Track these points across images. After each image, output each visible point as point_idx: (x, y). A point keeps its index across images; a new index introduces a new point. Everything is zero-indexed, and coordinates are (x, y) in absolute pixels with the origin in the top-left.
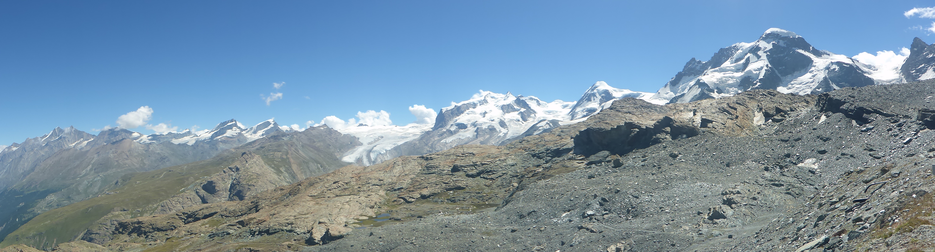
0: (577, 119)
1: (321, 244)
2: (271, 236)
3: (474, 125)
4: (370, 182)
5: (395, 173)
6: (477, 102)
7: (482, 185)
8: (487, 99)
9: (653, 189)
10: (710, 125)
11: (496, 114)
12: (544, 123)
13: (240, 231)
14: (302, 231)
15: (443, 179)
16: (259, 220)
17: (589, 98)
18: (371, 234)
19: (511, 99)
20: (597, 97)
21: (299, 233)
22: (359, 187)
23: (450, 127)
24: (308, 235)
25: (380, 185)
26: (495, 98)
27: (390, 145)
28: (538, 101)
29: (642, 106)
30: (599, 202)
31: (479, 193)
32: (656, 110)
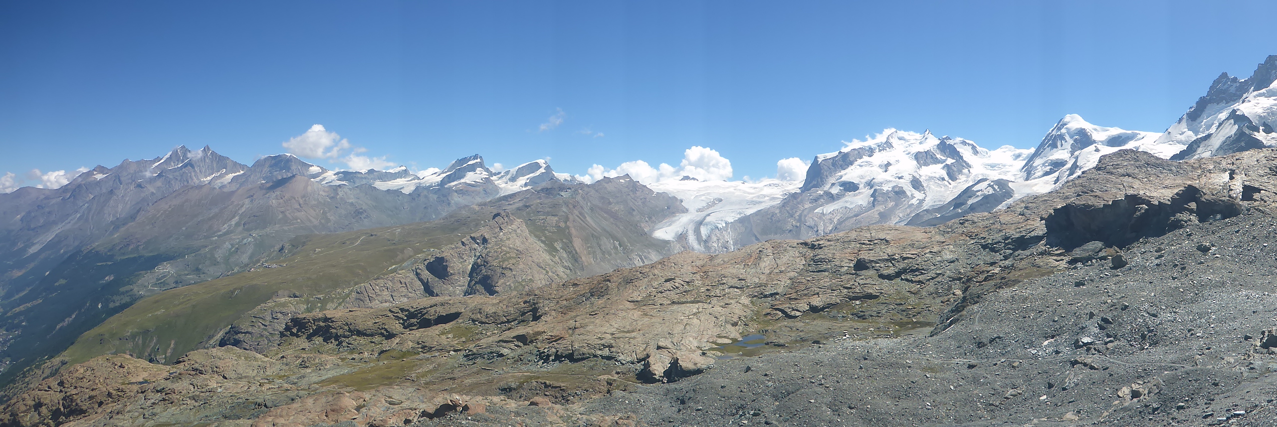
0: (1036, 178)
1: (666, 382)
2: (576, 364)
3: (870, 184)
4: (724, 281)
5: (762, 268)
6: (875, 146)
7: (904, 292)
8: (891, 140)
9: (1177, 303)
10: (1256, 196)
11: (907, 167)
12: (985, 184)
13: (519, 351)
14: (629, 359)
15: (842, 281)
16: (552, 336)
17: (1053, 142)
18: (748, 369)
19: (932, 143)
20: (1066, 142)
21: (624, 362)
22: (708, 290)
23: (831, 188)
24: (640, 367)
25: (741, 288)
26: (905, 140)
27: (733, 215)
28: (974, 148)
29: (1148, 164)
30: (1098, 324)
31: (902, 304)
32: (1171, 170)
